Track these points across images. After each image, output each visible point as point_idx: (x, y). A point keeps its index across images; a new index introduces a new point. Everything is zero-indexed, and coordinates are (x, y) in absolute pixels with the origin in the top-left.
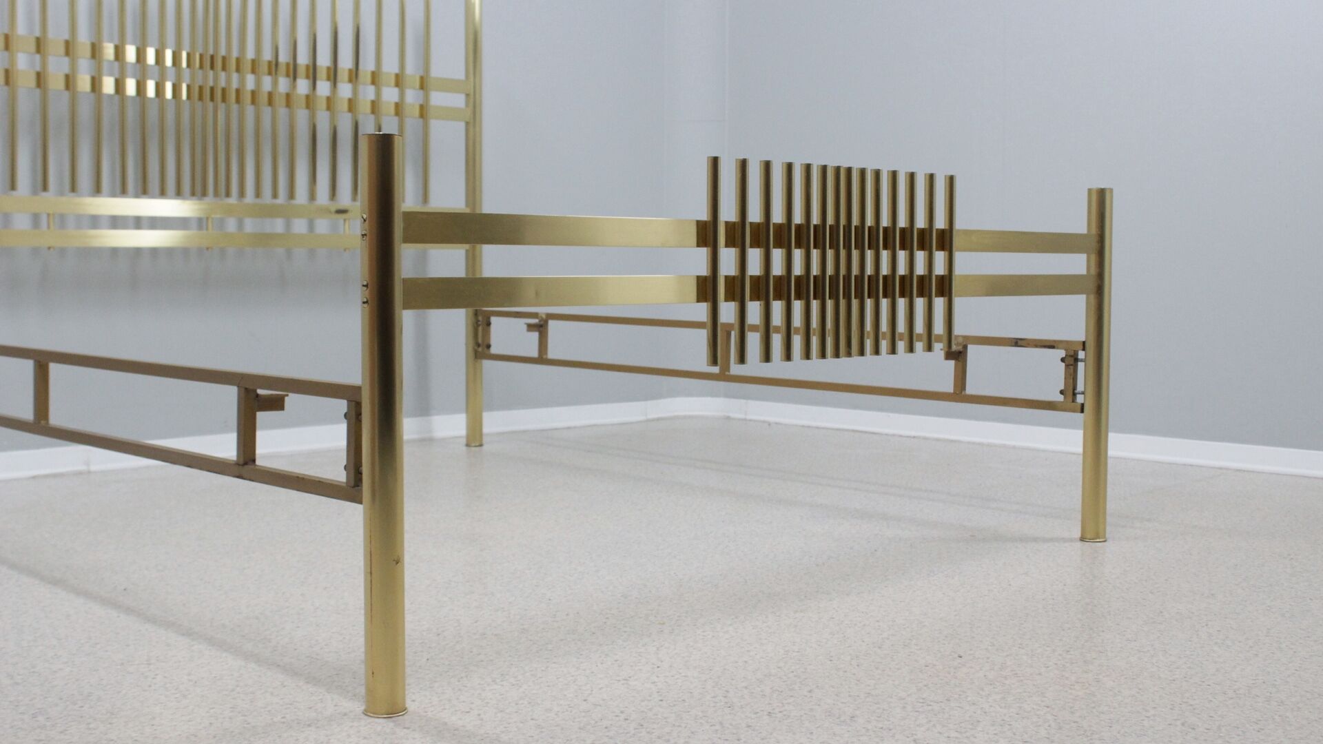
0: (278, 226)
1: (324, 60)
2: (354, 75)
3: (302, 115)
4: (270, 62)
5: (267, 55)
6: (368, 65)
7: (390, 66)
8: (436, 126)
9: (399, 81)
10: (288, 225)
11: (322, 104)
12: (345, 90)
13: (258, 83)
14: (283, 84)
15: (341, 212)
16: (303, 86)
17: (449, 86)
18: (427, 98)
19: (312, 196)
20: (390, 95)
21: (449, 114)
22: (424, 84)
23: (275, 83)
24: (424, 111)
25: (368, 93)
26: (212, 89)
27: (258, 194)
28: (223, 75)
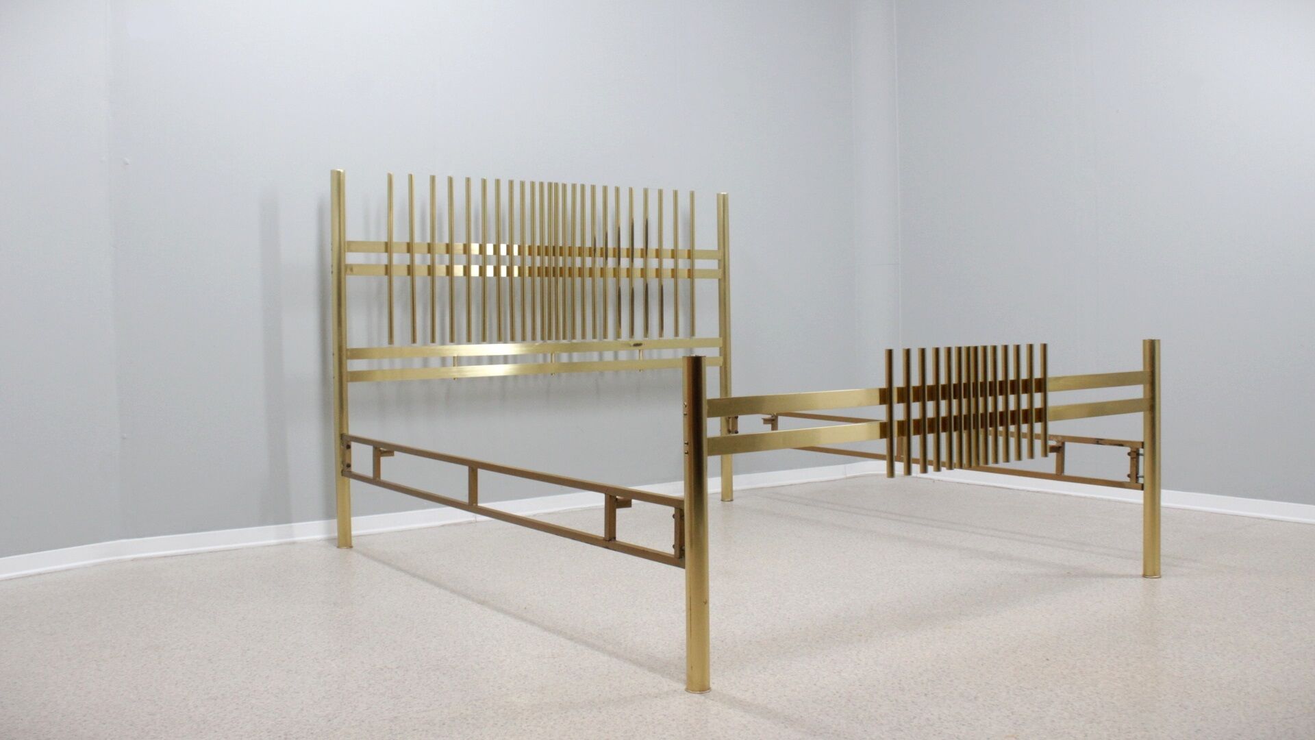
0: (595, 356)
1: (625, 244)
2: (645, 253)
3: (611, 281)
4: (590, 248)
5: (588, 244)
6: (653, 245)
7: (668, 245)
8: (699, 283)
9: (674, 255)
10: (601, 356)
11: (624, 273)
12: (638, 263)
13: (583, 262)
14: (599, 261)
15: (637, 345)
16: (611, 262)
17: (707, 255)
18: (692, 265)
19: (618, 335)
20: (668, 264)
21: (707, 274)
22: (690, 255)
23: (594, 262)
24: (691, 273)
25: (653, 263)
26: (554, 269)
27: (584, 336)
28: (561, 259)
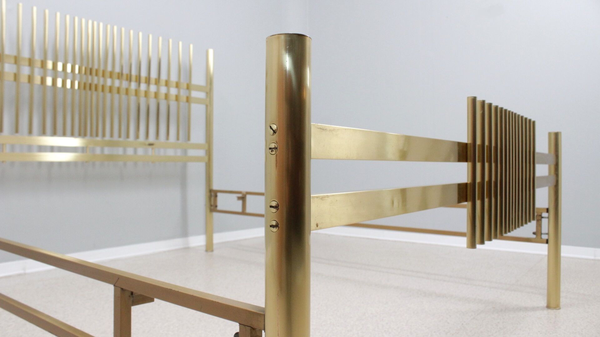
0: (120, 151)
1: (144, 74)
2: (158, 82)
3: (133, 98)
4: (119, 74)
5: (117, 70)
6: (164, 77)
7: (174, 78)
8: (194, 106)
9: (177, 85)
10: (125, 151)
11: (142, 94)
12: (153, 88)
13: (113, 83)
14: (125, 84)
15: (151, 145)
16: (133, 85)
17: (199, 88)
18: (190, 94)
19: (137, 137)
20: (173, 91)
21: (199, 101)
22: (188, 87)
23: (121, 83)
24: (188, 100)
25: (163, 90)
26: (90, 85)
27: (112, 135)
